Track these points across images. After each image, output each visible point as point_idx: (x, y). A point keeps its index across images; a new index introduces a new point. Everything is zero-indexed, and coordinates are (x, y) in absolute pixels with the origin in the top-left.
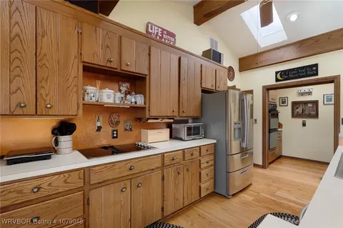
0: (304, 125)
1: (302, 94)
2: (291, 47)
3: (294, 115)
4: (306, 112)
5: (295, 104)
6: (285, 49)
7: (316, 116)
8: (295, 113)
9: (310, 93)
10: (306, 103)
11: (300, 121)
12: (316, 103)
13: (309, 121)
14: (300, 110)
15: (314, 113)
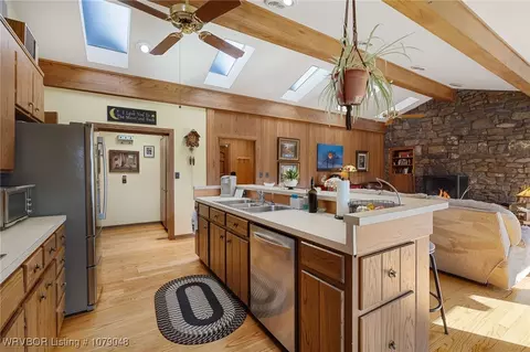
0: (124, 181)
1: (123, 142)
2: (128, 81)
3: (112, 169)
4: (127, 165)
5: (113, 153)
6: (122, 79)
7: (137, 170)
8: (114, 166)
9: (130, 142)
10: (126, 154)
11: (119, 176)
12: (136, 154)
13: (129, 176)
14: (119, 163)
15: (135, 166)
